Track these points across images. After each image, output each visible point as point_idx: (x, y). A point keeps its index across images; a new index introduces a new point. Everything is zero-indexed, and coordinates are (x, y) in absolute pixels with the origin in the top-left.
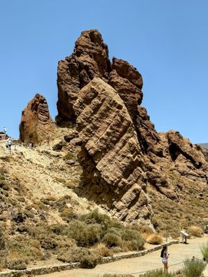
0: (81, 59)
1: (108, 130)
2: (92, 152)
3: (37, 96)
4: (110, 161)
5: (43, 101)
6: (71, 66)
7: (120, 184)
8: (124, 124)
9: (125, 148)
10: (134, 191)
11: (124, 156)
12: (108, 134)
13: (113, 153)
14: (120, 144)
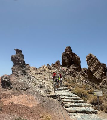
0: (67, 52)
1: (96, 66)
2: (92, 71)
3: (58, 61)
4: (97, 73)
5: (59, 62)
6: (65, 54)
7: (100, 79)
8: (100, 64)
9: (100, 70)
10: (105, 81)
11: (100, 72)
12: (96, 67)
13: (97, 71)
14: (99, 69)
